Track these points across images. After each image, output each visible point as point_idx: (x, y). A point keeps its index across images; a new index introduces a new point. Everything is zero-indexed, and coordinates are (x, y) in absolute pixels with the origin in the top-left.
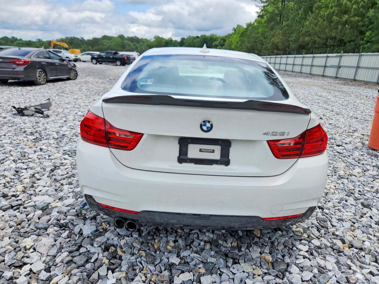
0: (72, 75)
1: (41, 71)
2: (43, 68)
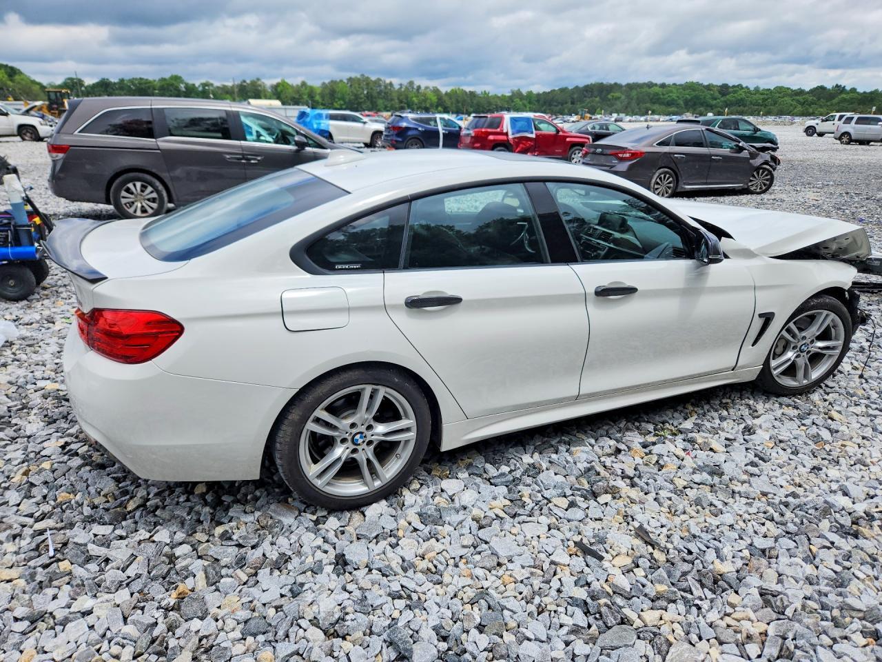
0: (756, 183)
1: (666, 173)
2: (673, 165)
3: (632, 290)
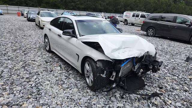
3: (61, 37)
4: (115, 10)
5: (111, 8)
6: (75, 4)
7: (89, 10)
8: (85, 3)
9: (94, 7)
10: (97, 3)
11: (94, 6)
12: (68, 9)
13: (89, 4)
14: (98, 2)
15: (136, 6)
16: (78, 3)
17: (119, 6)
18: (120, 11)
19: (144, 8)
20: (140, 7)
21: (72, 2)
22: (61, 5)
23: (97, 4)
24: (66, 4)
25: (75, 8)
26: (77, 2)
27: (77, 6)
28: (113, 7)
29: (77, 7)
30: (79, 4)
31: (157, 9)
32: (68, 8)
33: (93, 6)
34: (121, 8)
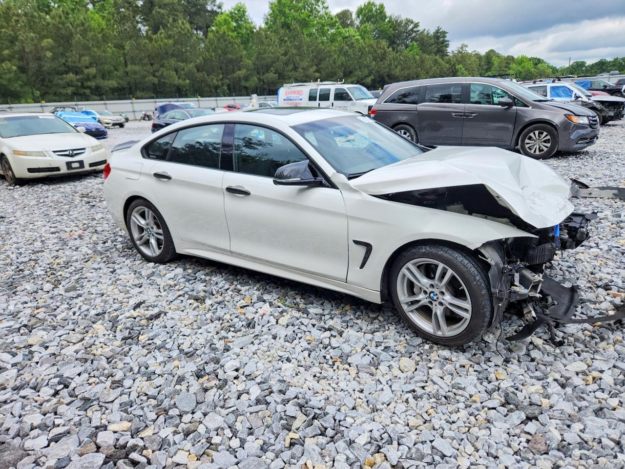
3: (247, 193)
4: (228, 86)
5: (215, 81)
6: (78, 77)
7: (139, 94)
8: (116, 70)
9: (156, 80)
10: (163, 66)
11: (154, 76)
12: (57, 98)
13: (135, 73)
14: (166, 62)
15: (291, 67)
16: (93, 71)
17: (239, 72)
18: (246, 88)
19: (317, 71)
20: (303, 69)
21: (67, 73)
22: (21, 86)
23: (162, 69)
24: (43, 80)
25: (83, 91)
26: (87, 67)
27: (89, 84)
28: (221, 76)
29: (89, 88)
30: (95, 77)
31: (351, 72)
32: (55, 94)
33: (151, 78)
34: (246, 79)
